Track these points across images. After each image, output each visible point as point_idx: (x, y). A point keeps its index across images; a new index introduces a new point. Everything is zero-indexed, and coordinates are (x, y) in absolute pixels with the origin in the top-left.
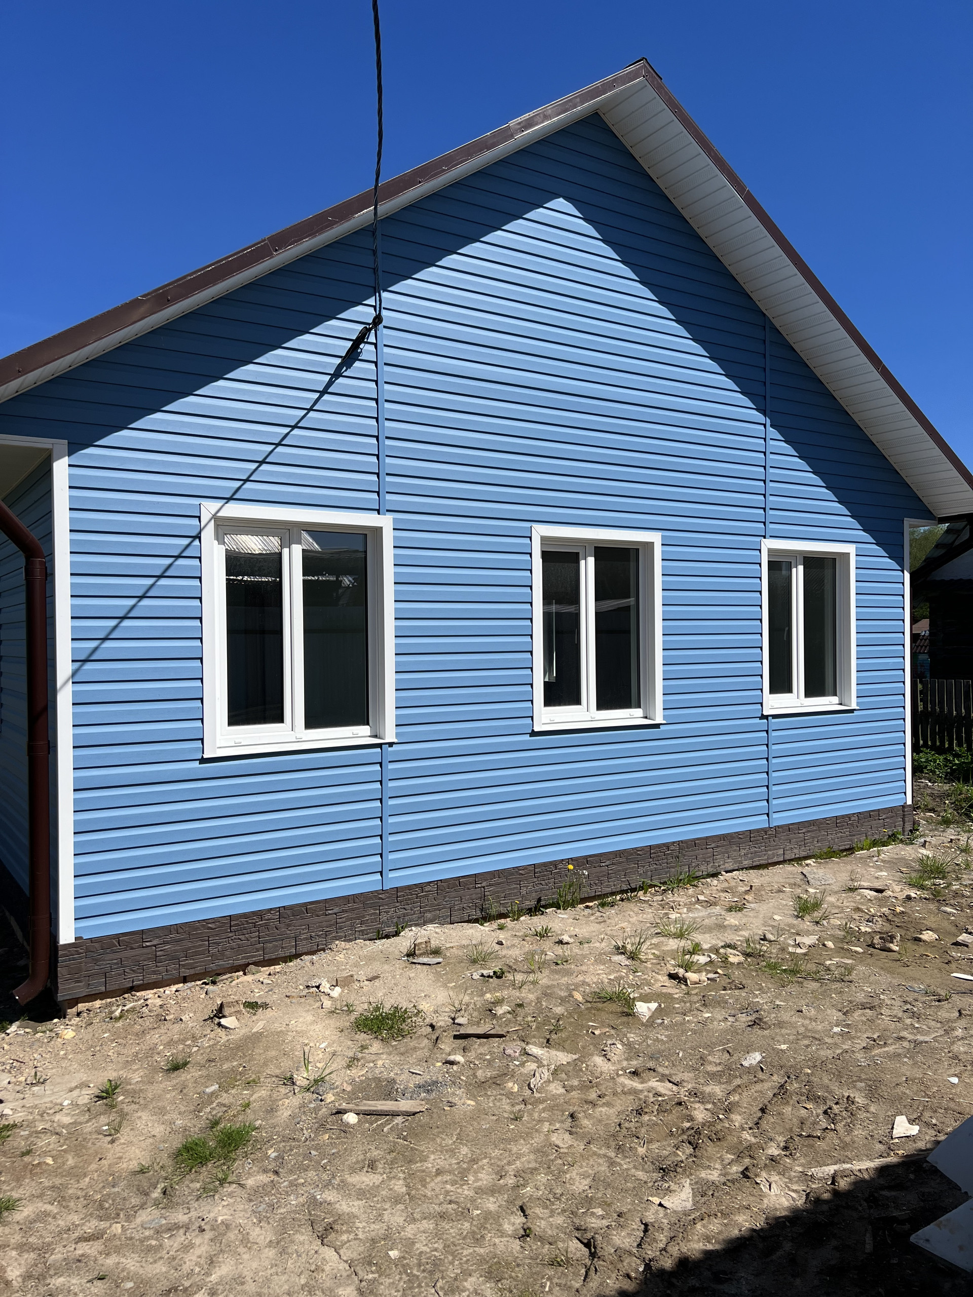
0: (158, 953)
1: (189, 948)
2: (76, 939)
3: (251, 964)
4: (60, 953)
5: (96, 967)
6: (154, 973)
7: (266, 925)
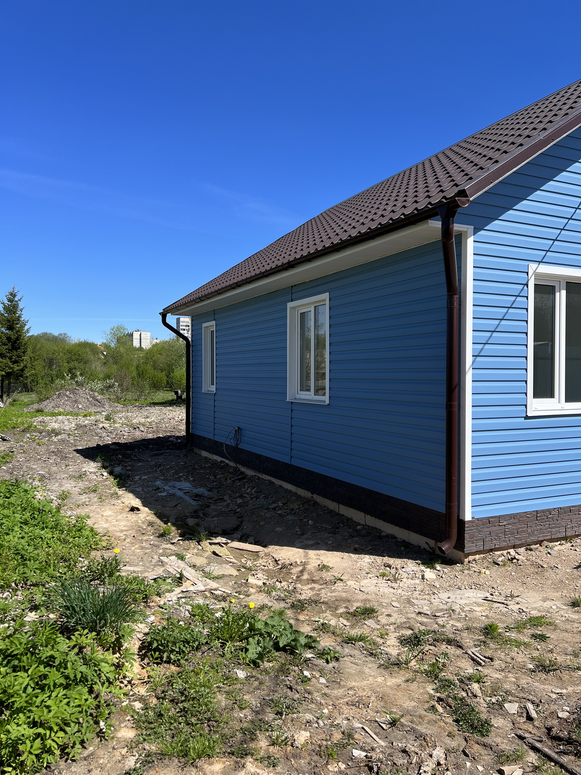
0: (506, 530)
1: (519, 528)
2: (473, 518)
3: (545, 540)
4: (466, 525)
5: (480, 536)
6: (504, 541)
7: (552, 518)
